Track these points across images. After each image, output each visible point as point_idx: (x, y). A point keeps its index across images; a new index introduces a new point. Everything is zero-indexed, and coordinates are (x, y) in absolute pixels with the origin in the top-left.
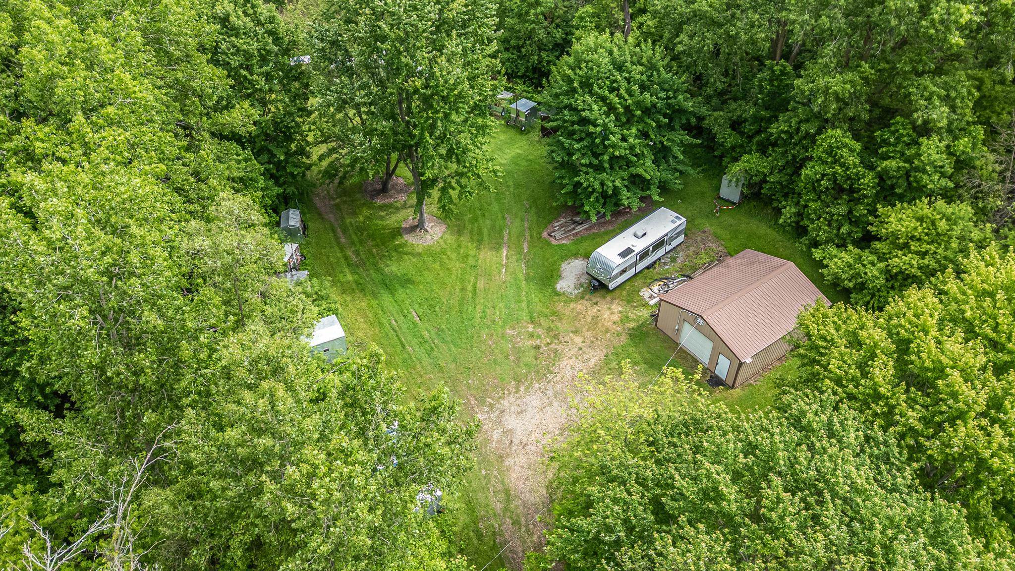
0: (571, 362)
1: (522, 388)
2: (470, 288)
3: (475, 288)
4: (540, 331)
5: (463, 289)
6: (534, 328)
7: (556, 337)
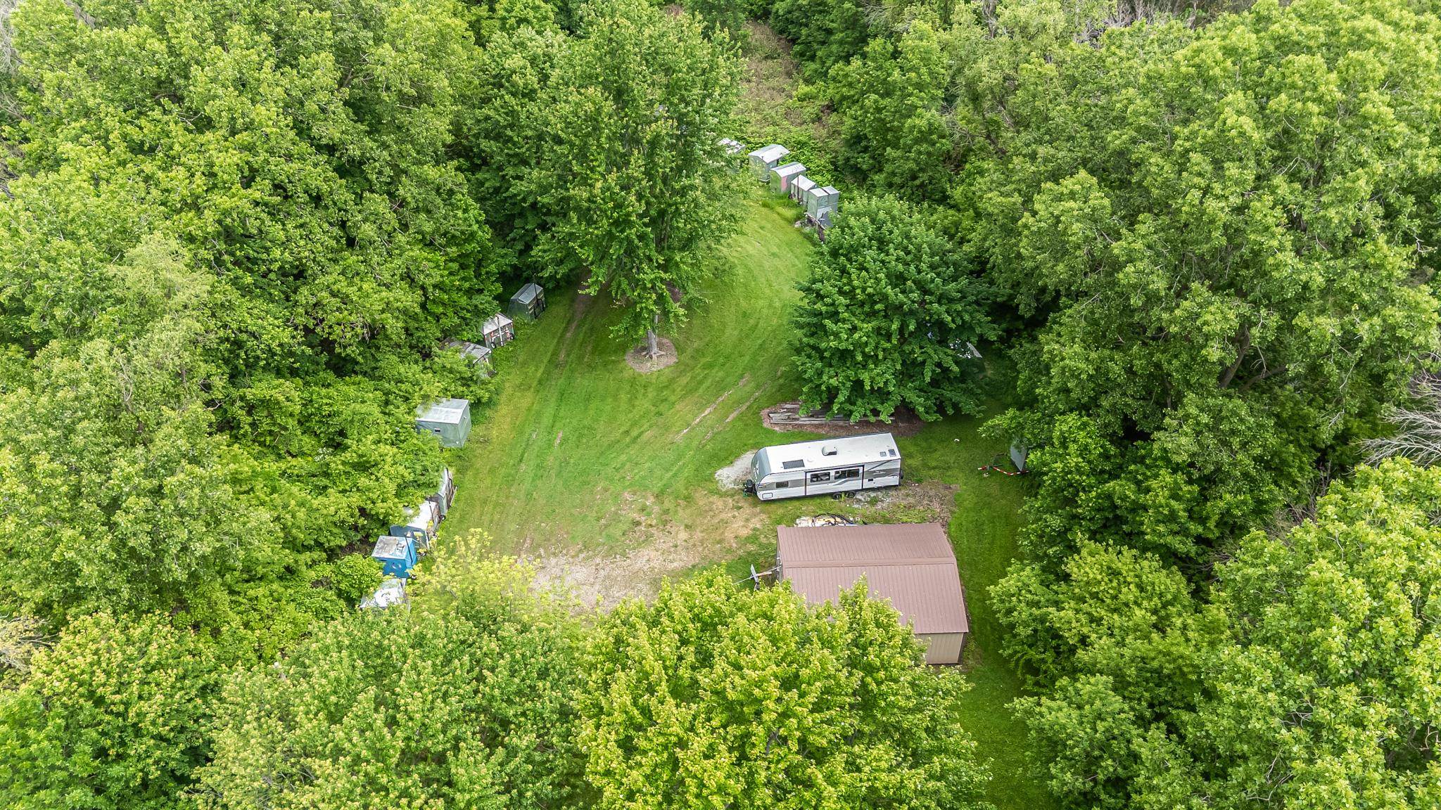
0: (653, 554)
1: (581, 556)
2: (634, 433)
3: (639, 435)
4: (656, 509)
5: (627, 432)
6: (653, 503)
7: (665, 523)
